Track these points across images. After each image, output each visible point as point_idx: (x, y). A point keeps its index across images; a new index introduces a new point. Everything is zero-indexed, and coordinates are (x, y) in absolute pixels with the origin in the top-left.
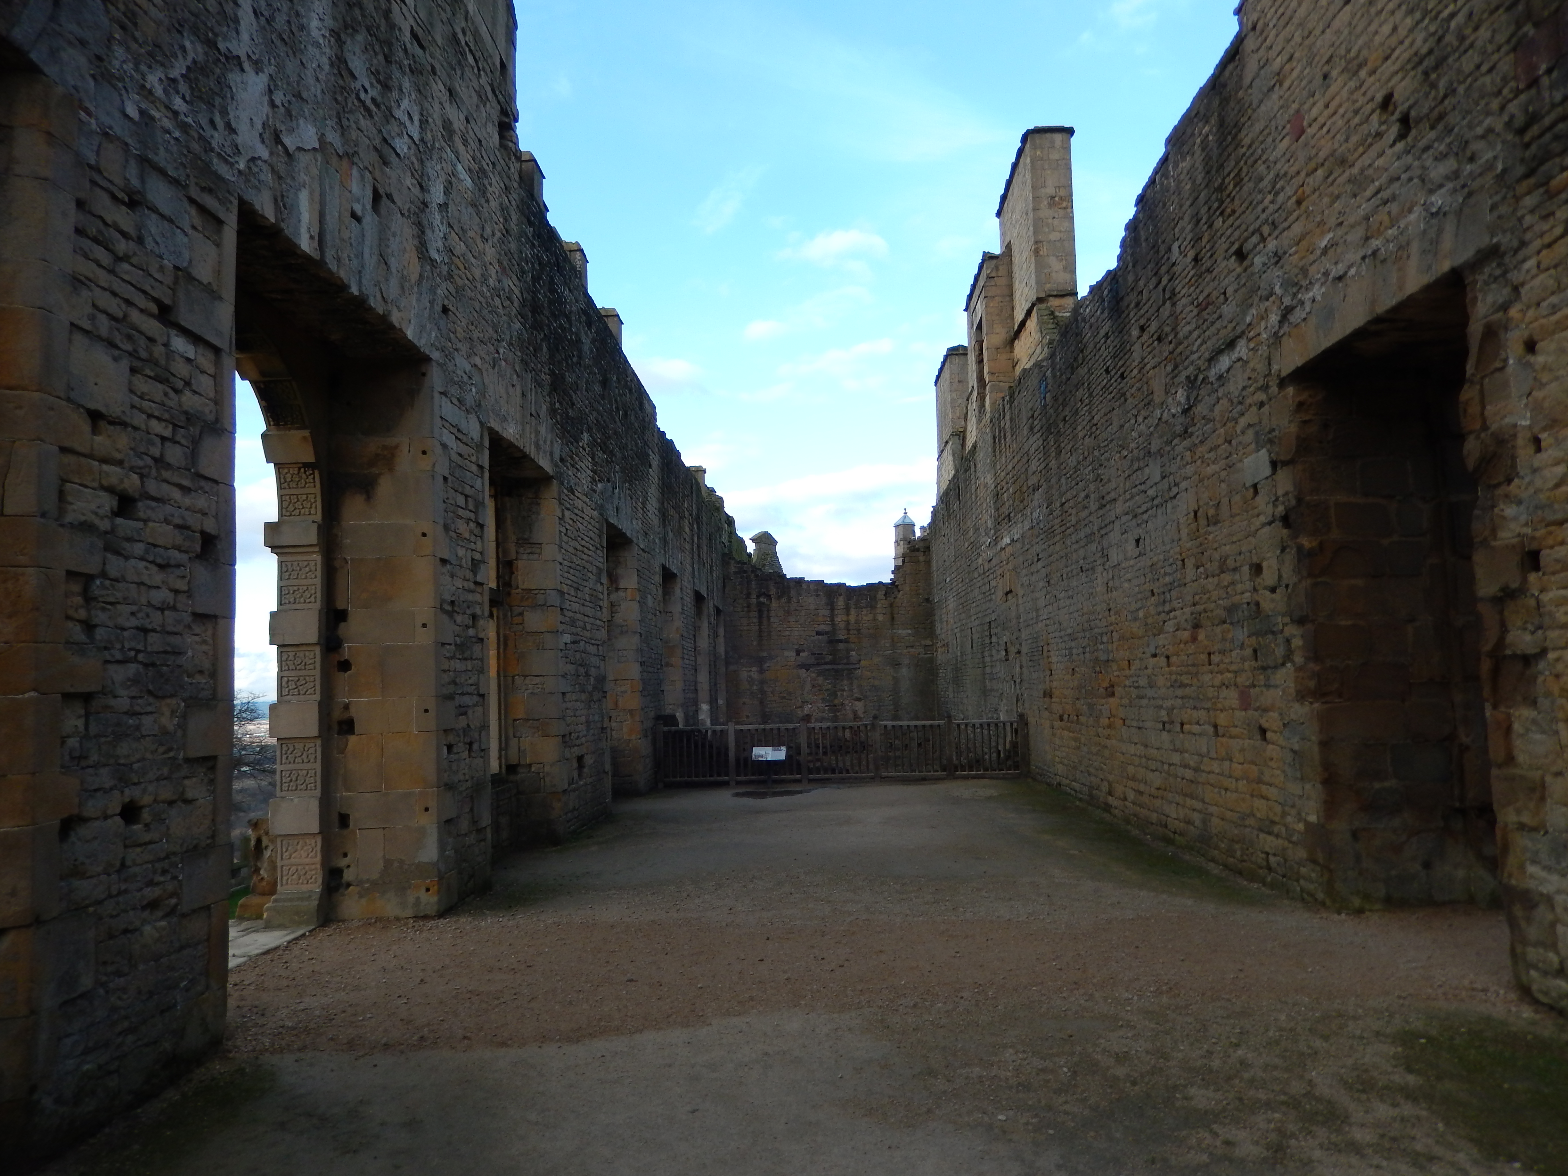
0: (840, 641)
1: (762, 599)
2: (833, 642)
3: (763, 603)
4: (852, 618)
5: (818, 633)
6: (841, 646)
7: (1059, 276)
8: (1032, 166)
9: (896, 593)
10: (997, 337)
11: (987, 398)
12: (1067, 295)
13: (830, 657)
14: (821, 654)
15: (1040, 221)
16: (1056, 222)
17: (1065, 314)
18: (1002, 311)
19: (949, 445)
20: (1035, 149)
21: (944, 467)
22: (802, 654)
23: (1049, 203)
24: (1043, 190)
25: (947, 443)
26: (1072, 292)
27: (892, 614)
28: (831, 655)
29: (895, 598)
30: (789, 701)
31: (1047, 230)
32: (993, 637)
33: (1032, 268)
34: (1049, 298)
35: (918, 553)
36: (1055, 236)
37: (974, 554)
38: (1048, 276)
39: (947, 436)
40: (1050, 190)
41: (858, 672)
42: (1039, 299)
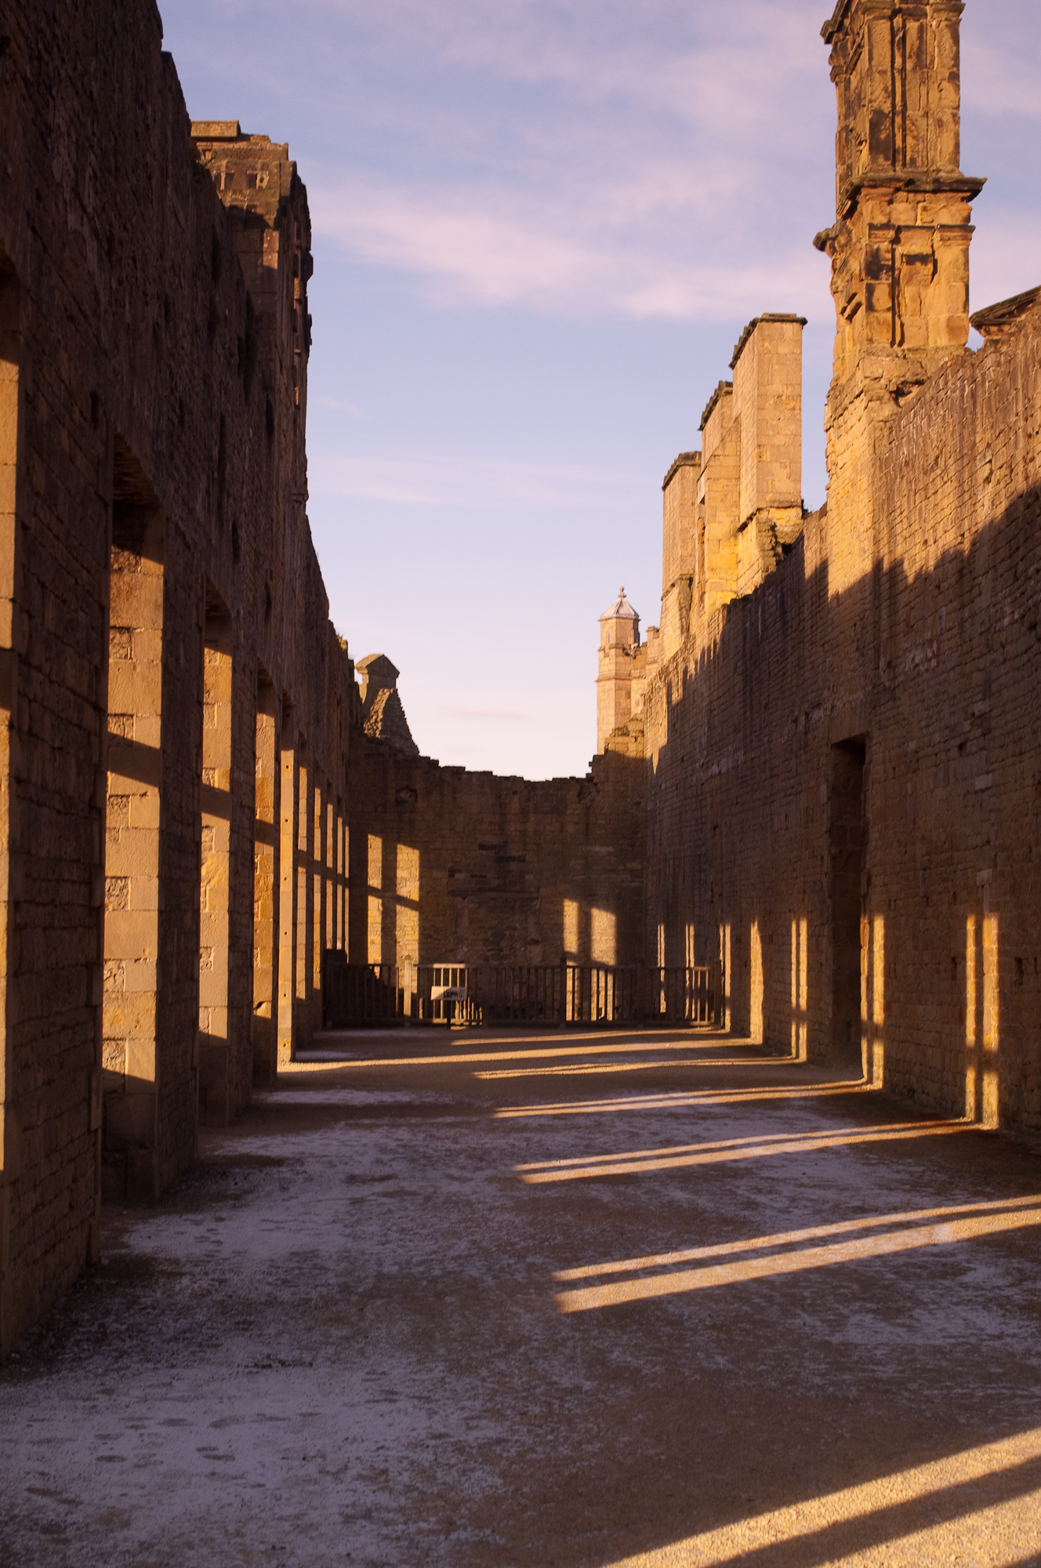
0: (511, 859)
1: (403, 795)
2: (502, 860)
3: (406, 802)
4: (530, 827)
5: (482, 847)
6: (514, 866)
7: (782, 485)
8: (759, 359)
9: (593, 793)
10: (719, 527)
11: (706, 596)
12: (789, 507)
13: (497, 882)
14: (486, 876)
15: (765, 423)
16: (781, 424)
17: (786, 529)
18: (726, 496)
19: (676, 591)
20: (763, 340)
21: (670, 616)
22: (457, 876)
23: (775, 403)
24: (769, 387)
25: (673, 585)
26: (794, 504)
27: (588, 824)
28: (498, 878)
29: (592, 800)
30: (436, 942)
31: (771, 433)
32: (702, 874)
33: (755, 471)
34: (772, 510)
35: (626, 739)
36: (780, 440)
37: (690, 768)
38: (770, 482)
39: (674, 576)
40: (777, 387)
41: (537, 904)
42: (759, 510)
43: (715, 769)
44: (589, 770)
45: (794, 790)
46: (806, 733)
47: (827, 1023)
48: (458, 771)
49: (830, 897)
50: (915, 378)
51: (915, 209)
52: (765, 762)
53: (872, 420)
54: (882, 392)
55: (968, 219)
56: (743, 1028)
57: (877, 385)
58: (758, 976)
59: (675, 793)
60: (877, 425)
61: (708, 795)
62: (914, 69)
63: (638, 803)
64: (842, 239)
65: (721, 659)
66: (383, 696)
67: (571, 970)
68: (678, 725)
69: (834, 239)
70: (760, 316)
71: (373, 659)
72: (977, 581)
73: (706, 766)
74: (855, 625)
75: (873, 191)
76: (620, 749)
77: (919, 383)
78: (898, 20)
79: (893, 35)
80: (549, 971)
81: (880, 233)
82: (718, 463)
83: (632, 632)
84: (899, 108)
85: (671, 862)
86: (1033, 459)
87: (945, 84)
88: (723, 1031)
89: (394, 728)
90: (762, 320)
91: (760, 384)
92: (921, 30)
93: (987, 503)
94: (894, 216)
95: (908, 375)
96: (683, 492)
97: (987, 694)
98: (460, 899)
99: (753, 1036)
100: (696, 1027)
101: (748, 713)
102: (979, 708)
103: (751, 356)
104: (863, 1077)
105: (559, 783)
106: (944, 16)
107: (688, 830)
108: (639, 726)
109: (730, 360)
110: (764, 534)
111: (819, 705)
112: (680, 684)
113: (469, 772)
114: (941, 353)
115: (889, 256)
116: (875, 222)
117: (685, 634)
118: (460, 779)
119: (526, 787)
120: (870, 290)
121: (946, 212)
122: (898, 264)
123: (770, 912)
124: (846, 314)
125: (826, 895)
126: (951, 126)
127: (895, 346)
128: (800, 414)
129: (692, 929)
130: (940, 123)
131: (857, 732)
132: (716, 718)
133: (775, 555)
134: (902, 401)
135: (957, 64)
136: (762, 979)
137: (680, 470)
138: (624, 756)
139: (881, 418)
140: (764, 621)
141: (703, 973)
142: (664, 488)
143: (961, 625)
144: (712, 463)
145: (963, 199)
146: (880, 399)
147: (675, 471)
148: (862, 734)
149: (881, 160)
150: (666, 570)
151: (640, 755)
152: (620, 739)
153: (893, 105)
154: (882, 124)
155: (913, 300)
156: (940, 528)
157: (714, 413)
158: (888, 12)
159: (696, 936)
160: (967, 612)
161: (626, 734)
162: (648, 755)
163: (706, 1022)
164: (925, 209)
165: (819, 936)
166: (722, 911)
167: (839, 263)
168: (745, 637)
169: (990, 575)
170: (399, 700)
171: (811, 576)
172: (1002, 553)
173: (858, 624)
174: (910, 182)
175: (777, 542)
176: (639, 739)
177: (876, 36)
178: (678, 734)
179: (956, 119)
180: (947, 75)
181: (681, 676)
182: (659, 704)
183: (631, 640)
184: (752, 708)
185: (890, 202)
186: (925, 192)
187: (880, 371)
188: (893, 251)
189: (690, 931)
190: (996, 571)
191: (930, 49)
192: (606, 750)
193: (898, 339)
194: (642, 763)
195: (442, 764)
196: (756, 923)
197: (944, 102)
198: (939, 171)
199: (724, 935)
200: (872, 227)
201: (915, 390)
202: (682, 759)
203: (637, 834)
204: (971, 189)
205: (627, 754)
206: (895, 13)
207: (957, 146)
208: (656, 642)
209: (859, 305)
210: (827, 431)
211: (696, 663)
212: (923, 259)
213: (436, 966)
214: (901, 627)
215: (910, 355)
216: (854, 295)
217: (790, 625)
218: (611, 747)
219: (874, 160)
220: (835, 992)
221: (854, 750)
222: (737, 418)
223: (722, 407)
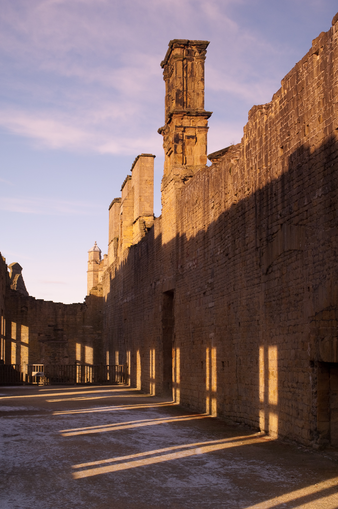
0: (59, 330)
1: (23, 309)
2: (56, 330)
3: (23, 311)
4: (65, 319)
5: (49, 326)
6: (60, 332)
7: (147, 209)
8: (140, 169)
9: (86, 308)
10: (127, 223)
11: (123, 244)
12: (149, 216)
13: (54, 337)
14: (50, 336)
15: (142, 189)
16: (147, 189)
17: (148, 223)
18: (129, 212)
19: (113, 243)
20: (142, 162)
21: (111, 251)
22: (41, 335)
23: (145, 182)
24: (143, 177)
25: (112, 241)
26: (151, 215)
27: (84, 318)
28: (55, 336)
29: (85, 311)
30: (34, 357)
31: (144, 192)
32: (121, 334)
33: (138, 204)
34: (144, 217)
35: (97, 291)
36: (146, 194)
37: (117, 300)
38: (143, 208)
39: (112, 238)
40: (146, 178)
41: (67, 345)
42: (140, 217)
43: (125, 301)
44: (85, 301)
45: (151, 308)
46: (155, 289)
47: (162, 383)
48: (42, 301)
49: (162, 342)
50: (190, 175)
51: (190, 121)
52: (142, 298)
53: (176, 188)
54: (179, 179)
55: (207, 125)
56: (134, 385)
57: (178, 177)
58: (139, 368)
59: (112, 308)
60: (178, 190)
61: (123, 309)
62: (190, 77)
63: (100, 312)
64: (167, 130)
65: (127, 265)
66: (17, 276)
67: (78, 366)
68: (113, 286)
69: (164, 130)
70: (140, 154)
71: (14, 264)
72: (209, 240)
73: (122, 300)
74: (170, 254)
75: (177, 115)
76: (95, 294)
77: (191, 177)
78: (185, 61)
79: (183, 66)
80: (71, 366)
81: (179, 129)
82: (127, 201)
83: (99, 256)
84: (185, 89)
85: (111, 331)
86: (227, 202)
87: (200, 82)
88: (128, 386)
89: (21, 287)
90: (141, 156)
91: (140, 176)
92: (192, 65)
93: (213, 215)
94: (183, 123)
95: (187, 174)
96: (115, 211)
97: (212, 276)
98: (42, 343)
99: (137, 387)
100: (119, 384)
101: (136, 283)
102: (210, 281)
103: (137, 167)
104: (173, 400)
105: (75, 305)
106: (199, 60)
107: (116, 320)
108: (101, 287)
109: (131, 168)
110: (141, 224)
111: (159, 280)
112: (114, 273)
113: (45, 301)
114: (198, 167)
115: (182, 136)
116: (177, 125)
117: (116, 257)
118: (42, 303)
119: (64, 306)
120: (176, 147)
121: (200, 122)
122: (184, 139)
123: (143, 347)
124: (168, 154)
125: (161, 341)
126: (202, 95)
127: (184, 165)
128: (153, 186)
129: (118, 352)
130: (198, 94)
131: (171, 289)
132: (126, 284)
133: (145, 231)
134: (186, 182)
135: (203, 76)
136: (140, 369)
137: (114, 203)
138: (96, 296)
139: (179, 188)
140: (141, 253)
141: (121, 367)
142: (109, 209)
143: (204, 254)
144: (125, 202)
145: (205, 118)
146: (178, 182)
147: (113, 204)
148: (173, 289)
149: (179, 106)
150: (110, 236)
151: (101, 296)
152: (94, 291)
153: (183, 88)
154: (180, 94)
155: (189, 150)
156: (198, 223)
157: (125, 185)
158: (182, 59)
159: (119, 355)
160: (206, 250)
161: (97, 289)
162: (104, 296)
163: (122, 383)
164: (193, 121)
165: (159, 355)
166: (128, 347)
167: (166, 138)
168: (135, 258)
169: (213, 238)
170: (22, 277)
171: (156, 238)
172: (217, 231)
173: (171, 254)
174: (188, 113)
175: (145, 227)
176: (101, 291)
177: (178, 66)
178: (113, 289)
179: (203, 93)
180: (200, 79)
181: (114, 270)
182: (107, 279)
183: (98, 259)
184: (137, 281)
185: (182, 119)
186: (193, 116)
187: (179, 173)
188: (183, 135)
189: (117, 353)
190: (215, 237)
191: (195, 70)
192: (90, 294)
193: (184, 162)
194: (102, 298)
195: (36, 299)
196: (139, 351)
197: (199, 88)
198: (198, 109)
199: (128, 355)
200: (176, 127)
201: (190, 179)
202: (115, 297)
203: (100, 322)
204: (208, 115)
205: (97, 295)
206: (184, 59)
207: (203, 101)
208: (107, 259)
209: (172, 151)
210: (161, 192)
211: (119, 266)
212: (193, 137)
213: (34, 365)
214: (185, 255)
215: (188, 168)
216: (171, 148)
217: (149, 254)
218: (92, 293)
219: (177, 105)
220: (164, 373)
221: (170, 294)
222: (133, 187)
223: (128, 183)
